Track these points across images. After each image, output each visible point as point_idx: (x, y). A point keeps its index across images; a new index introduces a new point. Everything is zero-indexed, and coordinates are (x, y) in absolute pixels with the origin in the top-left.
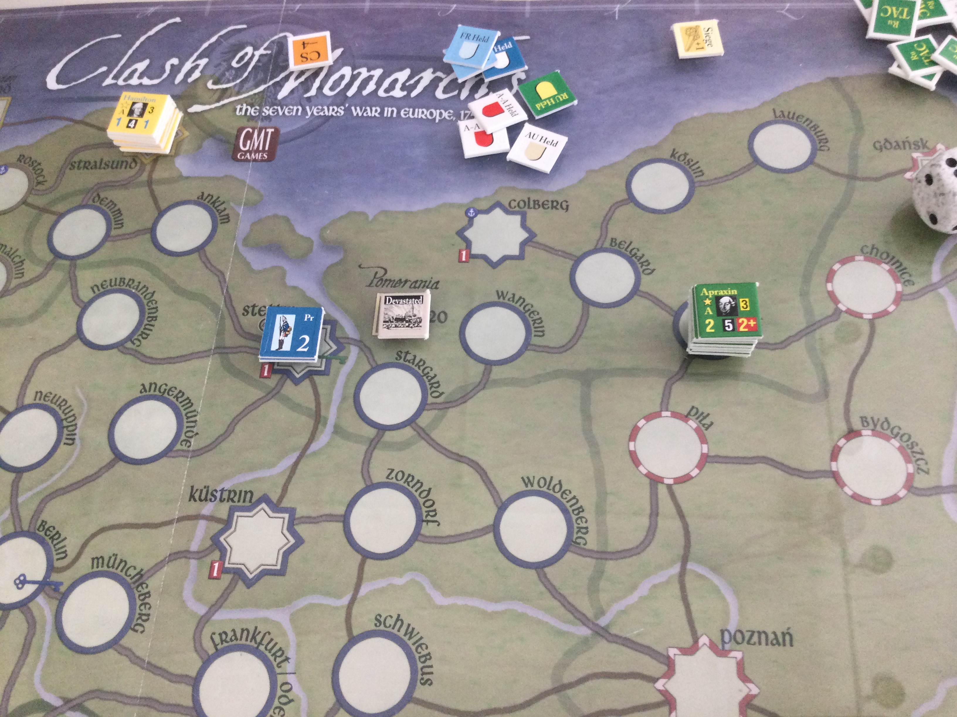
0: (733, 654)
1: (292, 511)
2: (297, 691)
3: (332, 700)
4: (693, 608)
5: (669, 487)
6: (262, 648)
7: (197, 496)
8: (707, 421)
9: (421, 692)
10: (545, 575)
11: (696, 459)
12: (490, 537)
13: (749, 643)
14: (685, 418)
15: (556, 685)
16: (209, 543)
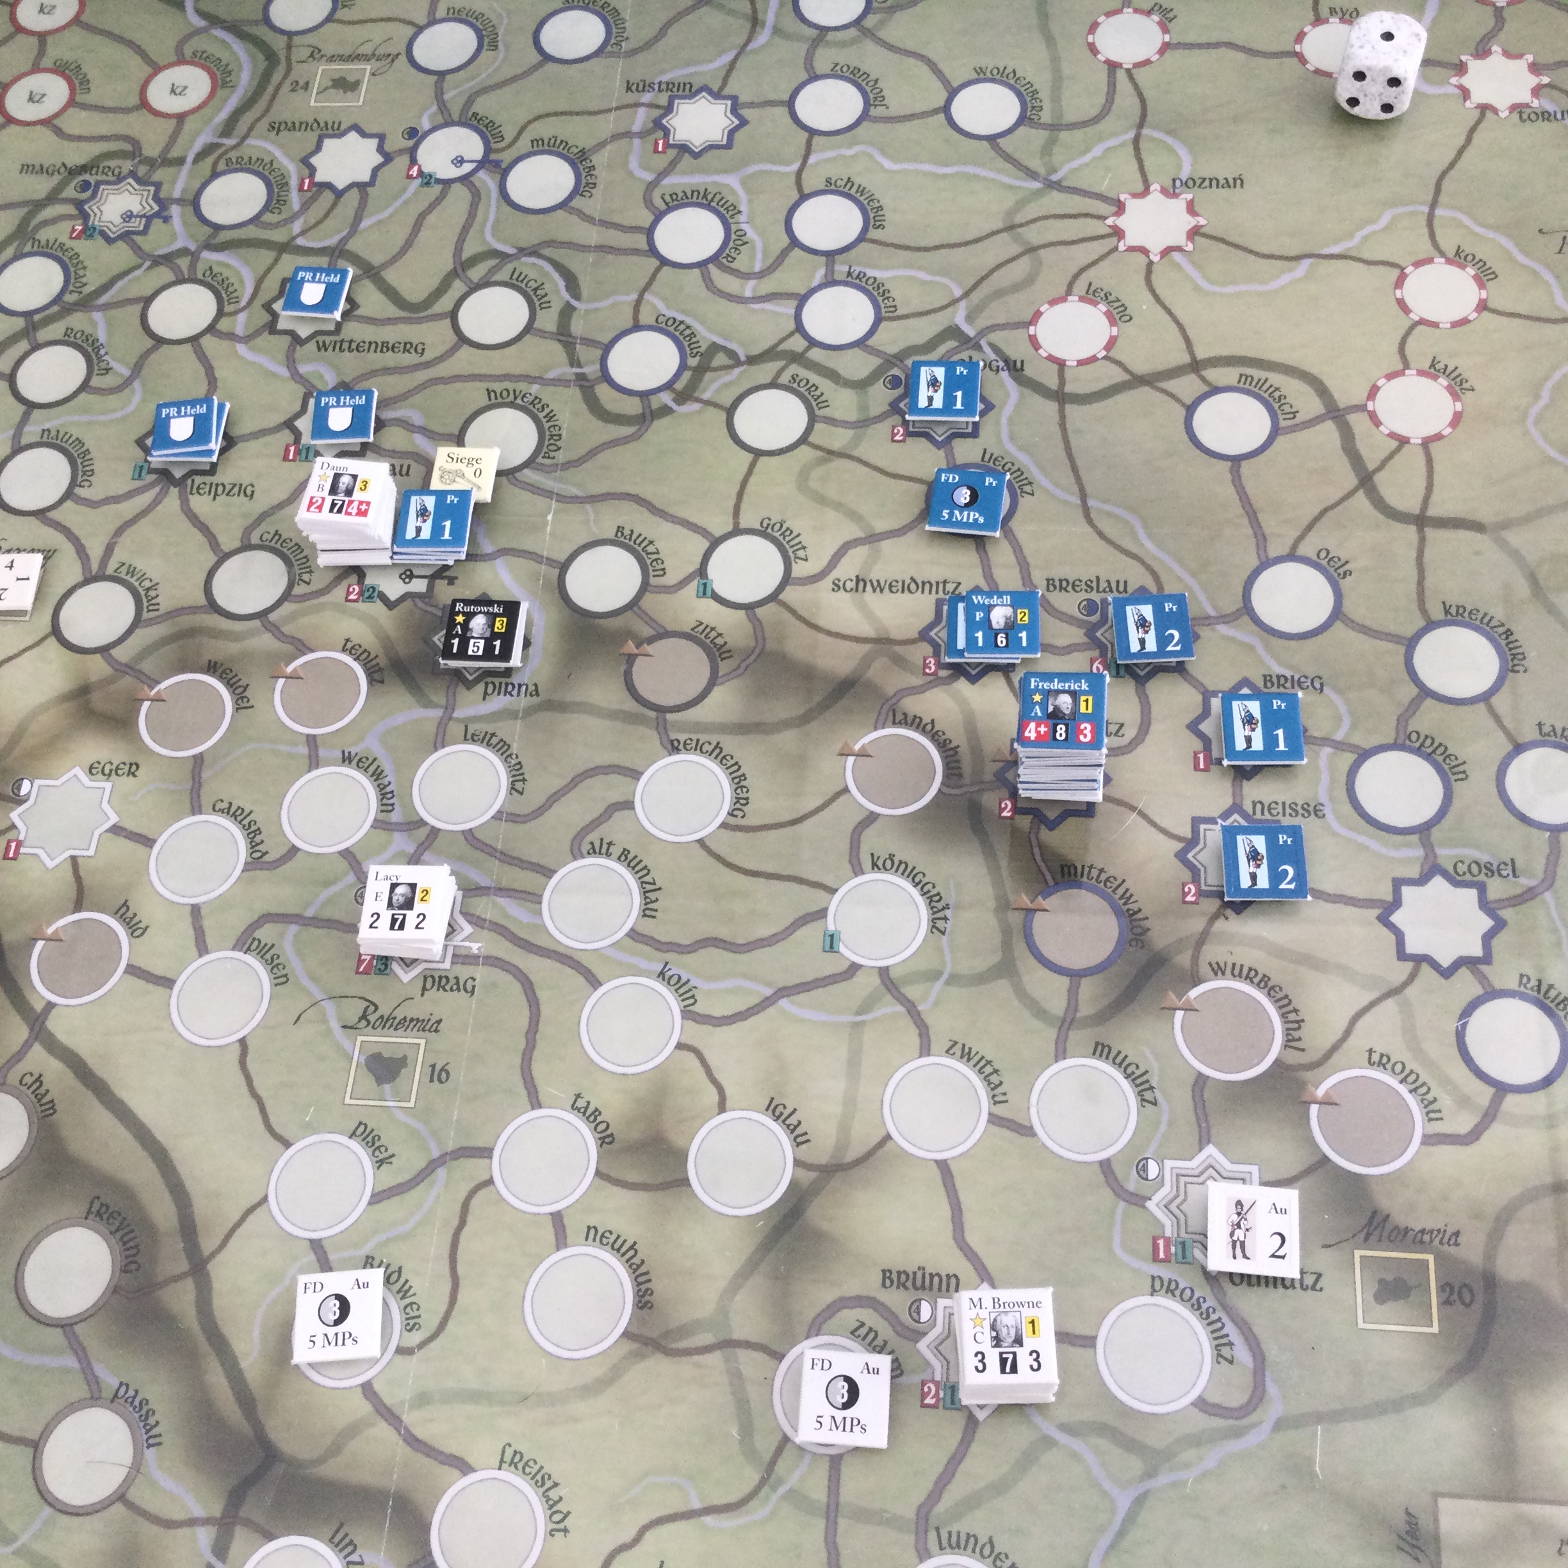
0: (1183, 196)
1: (734, 99)
2: (751, 234)
3: (785, 240)
4: (1146, 163)
5: (1128, 71)
6: (713, 204)
7: (634, 88)
8: (1170, 15)
9: (873, 234)
10: (998, 144)
11: (1158, 45)
12: (942, 116)
13: (1200, 187)
14: (1149, 13)
15: (1009, 224)
16: (652, 125)
